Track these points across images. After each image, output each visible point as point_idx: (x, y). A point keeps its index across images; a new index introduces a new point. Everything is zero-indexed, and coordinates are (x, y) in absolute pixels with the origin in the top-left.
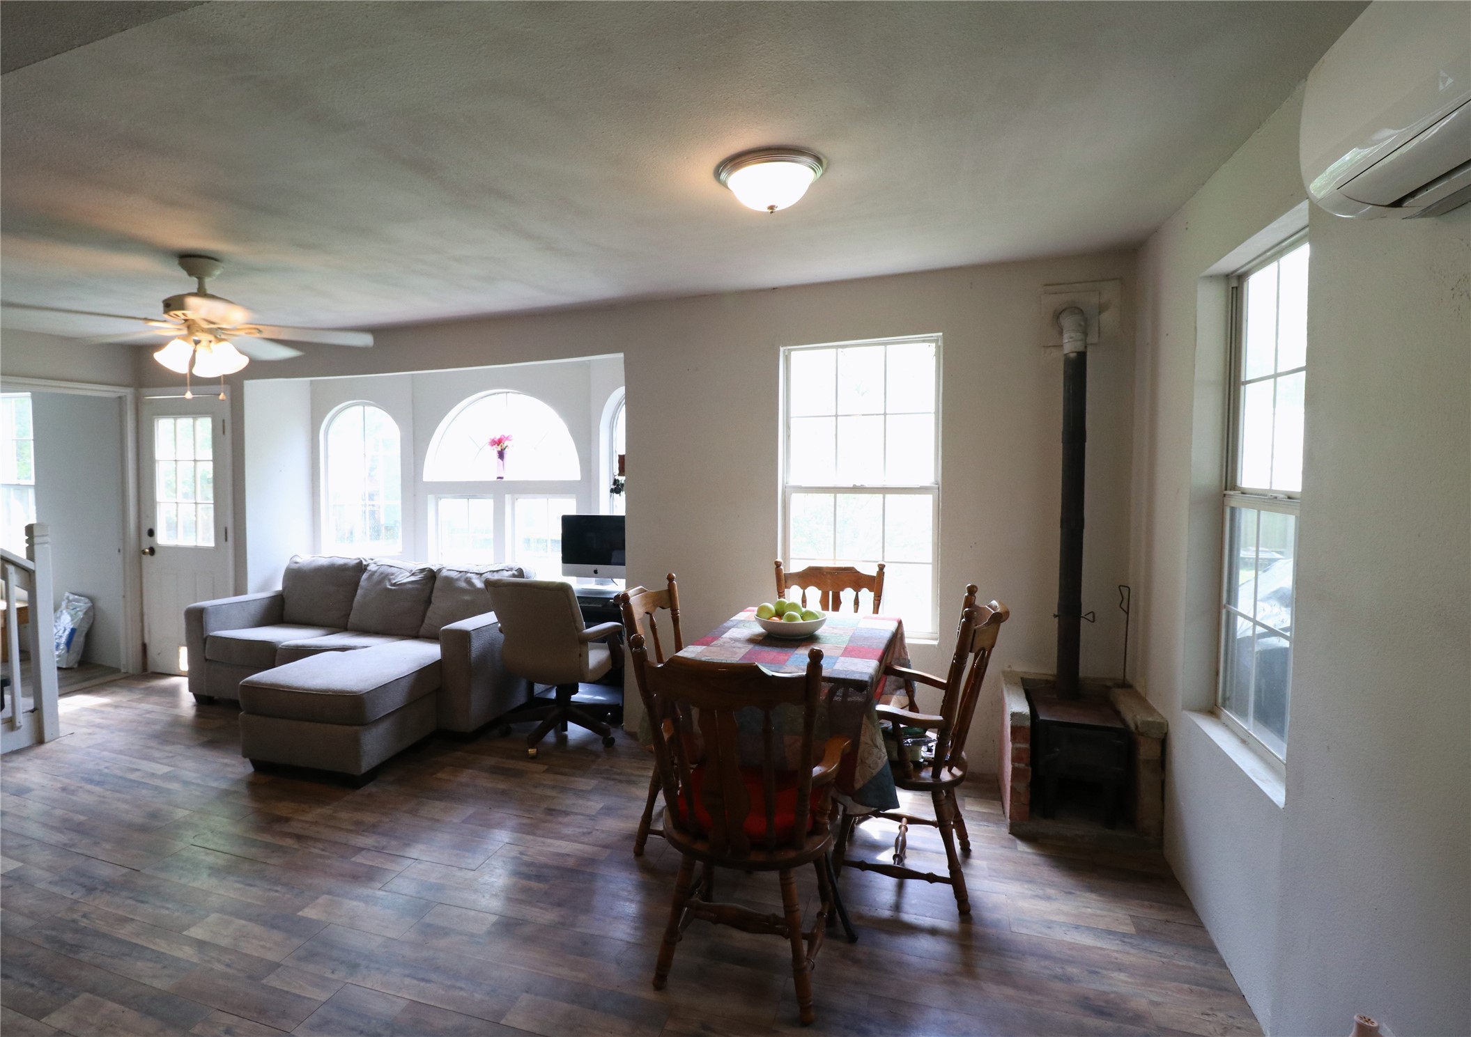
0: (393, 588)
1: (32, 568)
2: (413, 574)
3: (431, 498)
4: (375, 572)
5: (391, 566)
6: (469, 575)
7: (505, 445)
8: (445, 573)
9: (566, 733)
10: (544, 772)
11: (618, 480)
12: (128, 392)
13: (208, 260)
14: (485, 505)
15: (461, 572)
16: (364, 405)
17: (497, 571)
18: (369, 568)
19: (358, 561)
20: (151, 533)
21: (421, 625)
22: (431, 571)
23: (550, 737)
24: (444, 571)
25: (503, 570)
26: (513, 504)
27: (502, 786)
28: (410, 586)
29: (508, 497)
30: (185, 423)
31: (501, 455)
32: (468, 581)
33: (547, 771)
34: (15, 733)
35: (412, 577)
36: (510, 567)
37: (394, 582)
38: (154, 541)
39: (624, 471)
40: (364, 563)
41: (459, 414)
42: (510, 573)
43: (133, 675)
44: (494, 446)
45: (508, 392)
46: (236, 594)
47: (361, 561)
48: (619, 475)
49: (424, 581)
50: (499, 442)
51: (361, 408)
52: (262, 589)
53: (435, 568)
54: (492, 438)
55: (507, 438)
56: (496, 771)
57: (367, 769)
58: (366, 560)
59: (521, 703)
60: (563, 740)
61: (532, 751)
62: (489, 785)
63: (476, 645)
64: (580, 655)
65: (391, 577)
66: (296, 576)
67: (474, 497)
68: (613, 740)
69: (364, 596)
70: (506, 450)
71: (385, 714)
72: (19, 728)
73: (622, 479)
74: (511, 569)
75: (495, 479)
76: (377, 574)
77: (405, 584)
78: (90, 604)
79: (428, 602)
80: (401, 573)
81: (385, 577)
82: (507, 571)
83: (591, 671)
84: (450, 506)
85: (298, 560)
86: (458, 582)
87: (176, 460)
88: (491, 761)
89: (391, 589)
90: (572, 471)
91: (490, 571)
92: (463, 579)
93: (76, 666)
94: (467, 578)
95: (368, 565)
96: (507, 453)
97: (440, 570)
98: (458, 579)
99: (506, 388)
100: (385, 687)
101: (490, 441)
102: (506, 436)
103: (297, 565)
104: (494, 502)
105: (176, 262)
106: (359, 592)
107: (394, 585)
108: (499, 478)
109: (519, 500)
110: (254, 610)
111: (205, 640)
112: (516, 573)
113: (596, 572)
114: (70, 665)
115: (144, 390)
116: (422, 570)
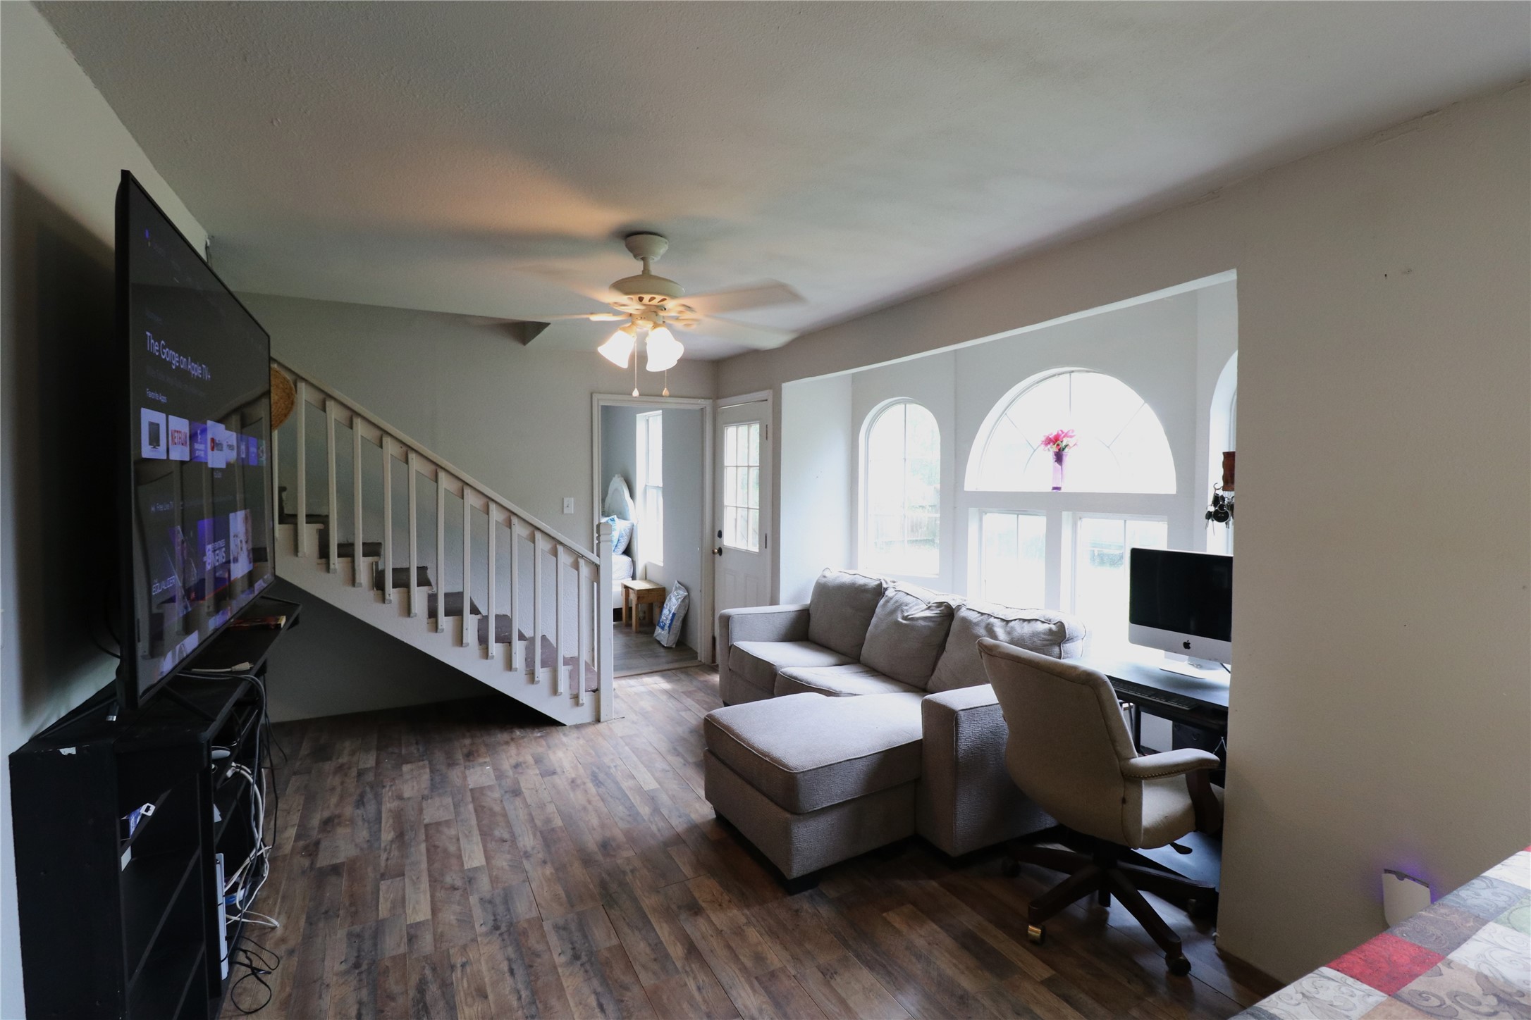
0: (904, 622)
1: (598, 563)
2: (929, 608)
3: (973, 512)
4: (891, 598)
5: (908, 594)
6: (992, 620)
7: (1064, 444)
8: (963, 613)
9: (1108, 909)
10: (1043, 983)
11: (1223, 498)
12: (706, 404)
13: (652, 236)
14: (1036, 525)
15: (982, 614)
16: (905, 402)
17: (1029, 621)
18: (887, 593)
19: (878, 582)
20: (720, 535)
21: (932, 675)
22: (948, 607)
23: (1080, 908)
24: (963, 609)
25: (1037, 620)
26: (1075, 525)
27: (967, 983)
28: (922, 623)
29: (1066, 516)
30: (743, 429)
31: (1059, 457)
32: (990, 631)
33: (1049, 983)
34: (579, 708)
35: (927, 611)
36: (1047, 617)
37: (906, 614)
38: (722, 542)
39: (1233, 482)
40: (884, 585)
41: (1009, 405)
42: (1046, 626)
43: (704, 664)
44: (1049, 446)
45: (1073, 372)
46: (772, 604)
47: (881, 583)
48: (1224, 489)
49: (939, 619)
50: (1055, 440)
51: (901, 407)
52: (792, 602)
53: (954, 604)
54: (1047, 435)
55: (1066, 435)
56: (971, 945)
57: (801, 874)
58: (886, 582)
59: (1048, 826)
60: (1100, 917)
61: (1035, 931)
62: (949, 971)
63: (968, 733)
64: (1124, 801)
65: (905, 608)
66: (824, 591)
67: (1025, 513)
68: (1187, 966)
69: (876, 626)
70: (1066, 450)
71: (829, 805)
72: (583, 704)
73: (1228, 495)
74: (1048, 621)
75: (1050, 490)
76: (892, 602)
77: (918, 619)
78: (686, 594)
79: (942, 647)
80: (916, 605)
81: (899, 607)
82: (1043, 622)
83: (1147, 830)
84: (996, 522)
85: (827, 574)
86: (977, 628)
87: (737, 466)
88: (969, 919)
89: (902, 623)
90: (1164, 481)
91: (1020, 619)
92: (983, 624)
93: (674, 646)
94: (988, 624)
95: (886, 589)
96: (1069, 456)
97: (959, 607)
98: (977, 624)
99: (1068, 364)
100: (829, 769)
101: (1044, 439)
102: (1065, 431)
103: (825, 580)
104: (1047, 519)
105: (622, 245)
106: (874, 620)
107: (905, 618)
108: (1055, 488)
109: (1083, 519)
110: (781, 624)
111: (730, 647)
112: (1054, 627)
113: (1187, 645)
114: (669, 645)
115: (721, 402)
116: (940, 604)
